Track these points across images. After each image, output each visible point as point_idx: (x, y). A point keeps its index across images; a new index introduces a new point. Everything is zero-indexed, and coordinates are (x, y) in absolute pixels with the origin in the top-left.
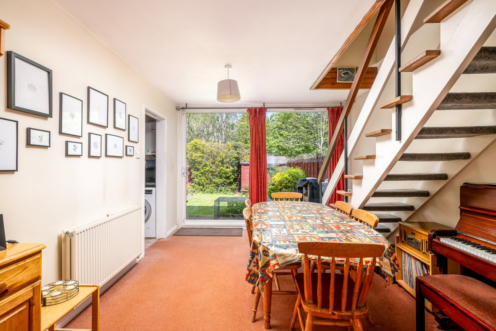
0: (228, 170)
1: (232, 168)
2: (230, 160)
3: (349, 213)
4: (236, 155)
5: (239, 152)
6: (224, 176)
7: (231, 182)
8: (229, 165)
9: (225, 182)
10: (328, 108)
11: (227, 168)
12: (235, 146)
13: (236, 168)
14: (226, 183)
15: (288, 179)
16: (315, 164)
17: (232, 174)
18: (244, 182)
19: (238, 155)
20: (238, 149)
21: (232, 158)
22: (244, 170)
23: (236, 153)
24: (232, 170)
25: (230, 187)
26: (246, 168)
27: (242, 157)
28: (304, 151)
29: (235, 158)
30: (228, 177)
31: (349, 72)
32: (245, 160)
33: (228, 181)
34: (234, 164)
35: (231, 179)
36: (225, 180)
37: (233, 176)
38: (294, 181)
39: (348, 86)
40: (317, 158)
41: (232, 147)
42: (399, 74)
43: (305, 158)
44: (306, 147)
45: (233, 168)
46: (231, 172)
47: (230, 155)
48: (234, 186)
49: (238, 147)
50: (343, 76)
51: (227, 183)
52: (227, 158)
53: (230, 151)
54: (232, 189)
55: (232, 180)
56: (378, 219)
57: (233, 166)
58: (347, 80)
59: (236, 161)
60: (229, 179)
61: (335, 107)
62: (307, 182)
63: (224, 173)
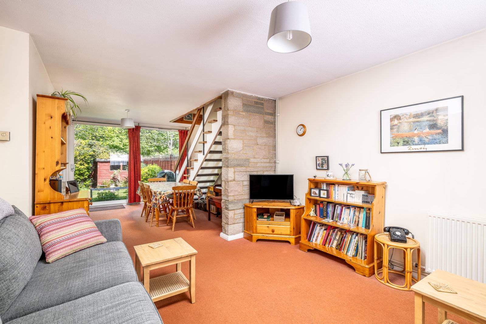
0: (82, 167)
1: (86, 165)
2: (85, 158)
3: (188, 183)
4: (92, 153)
5: (94, 150)
6: (78, 173)
7: (85, 178)
8: (83, 162)
9: (79, 178)
10: (179, 130)
11: (81, 165)
12: (89, 144)
13: (91, 165)
14: (79, 180)
15: (148, 173)
16: (168, 162)
17: (86, 170)
18: (101, 178)
19: (94, 152)
20: (93, 147)
21: (87, 156)
22: (101, 167)
23: (91, 151)
24: (87, 167)
25: (84, 183)
26: (102, 165)
27: (97, 155)
28: (156, 150)
29: (90, 155)
30: (82, 174)
31: (190, 115)
32: (102, 157)
33: (82, 178)
34: (89, 161)
35: (86, 175)
36: (79, 177)
37: (88, 173)
38: (153, 175)
39: (191, 123)
40: (171, 158)
41: (86, 145)
42: (204, 134)
43: (160, 157)
44: (158, 147)
45: (88, 166)
46: (85, 168)
47: (85, 153)
48: (88, 182)
49: (93, 145)
50: (187, 117)
51: (81, 180)
52: (81, 156)
53: (85, 148)
54: (86, 185)
55: (86, 177)
56: (197, 182)
57: (88, 163)
58: (188, 119)
59: (91, 158)
60: (83, 176)
61: (183, 130)
62: (165, 173)
63: (78, 170)
